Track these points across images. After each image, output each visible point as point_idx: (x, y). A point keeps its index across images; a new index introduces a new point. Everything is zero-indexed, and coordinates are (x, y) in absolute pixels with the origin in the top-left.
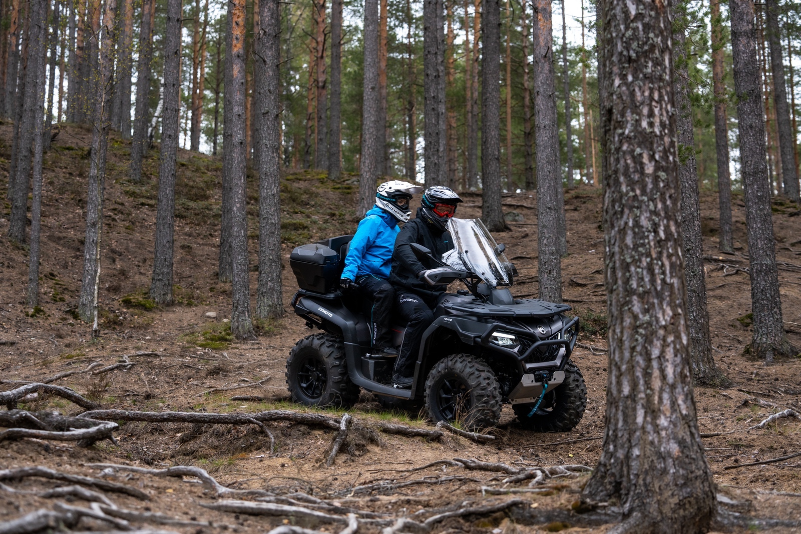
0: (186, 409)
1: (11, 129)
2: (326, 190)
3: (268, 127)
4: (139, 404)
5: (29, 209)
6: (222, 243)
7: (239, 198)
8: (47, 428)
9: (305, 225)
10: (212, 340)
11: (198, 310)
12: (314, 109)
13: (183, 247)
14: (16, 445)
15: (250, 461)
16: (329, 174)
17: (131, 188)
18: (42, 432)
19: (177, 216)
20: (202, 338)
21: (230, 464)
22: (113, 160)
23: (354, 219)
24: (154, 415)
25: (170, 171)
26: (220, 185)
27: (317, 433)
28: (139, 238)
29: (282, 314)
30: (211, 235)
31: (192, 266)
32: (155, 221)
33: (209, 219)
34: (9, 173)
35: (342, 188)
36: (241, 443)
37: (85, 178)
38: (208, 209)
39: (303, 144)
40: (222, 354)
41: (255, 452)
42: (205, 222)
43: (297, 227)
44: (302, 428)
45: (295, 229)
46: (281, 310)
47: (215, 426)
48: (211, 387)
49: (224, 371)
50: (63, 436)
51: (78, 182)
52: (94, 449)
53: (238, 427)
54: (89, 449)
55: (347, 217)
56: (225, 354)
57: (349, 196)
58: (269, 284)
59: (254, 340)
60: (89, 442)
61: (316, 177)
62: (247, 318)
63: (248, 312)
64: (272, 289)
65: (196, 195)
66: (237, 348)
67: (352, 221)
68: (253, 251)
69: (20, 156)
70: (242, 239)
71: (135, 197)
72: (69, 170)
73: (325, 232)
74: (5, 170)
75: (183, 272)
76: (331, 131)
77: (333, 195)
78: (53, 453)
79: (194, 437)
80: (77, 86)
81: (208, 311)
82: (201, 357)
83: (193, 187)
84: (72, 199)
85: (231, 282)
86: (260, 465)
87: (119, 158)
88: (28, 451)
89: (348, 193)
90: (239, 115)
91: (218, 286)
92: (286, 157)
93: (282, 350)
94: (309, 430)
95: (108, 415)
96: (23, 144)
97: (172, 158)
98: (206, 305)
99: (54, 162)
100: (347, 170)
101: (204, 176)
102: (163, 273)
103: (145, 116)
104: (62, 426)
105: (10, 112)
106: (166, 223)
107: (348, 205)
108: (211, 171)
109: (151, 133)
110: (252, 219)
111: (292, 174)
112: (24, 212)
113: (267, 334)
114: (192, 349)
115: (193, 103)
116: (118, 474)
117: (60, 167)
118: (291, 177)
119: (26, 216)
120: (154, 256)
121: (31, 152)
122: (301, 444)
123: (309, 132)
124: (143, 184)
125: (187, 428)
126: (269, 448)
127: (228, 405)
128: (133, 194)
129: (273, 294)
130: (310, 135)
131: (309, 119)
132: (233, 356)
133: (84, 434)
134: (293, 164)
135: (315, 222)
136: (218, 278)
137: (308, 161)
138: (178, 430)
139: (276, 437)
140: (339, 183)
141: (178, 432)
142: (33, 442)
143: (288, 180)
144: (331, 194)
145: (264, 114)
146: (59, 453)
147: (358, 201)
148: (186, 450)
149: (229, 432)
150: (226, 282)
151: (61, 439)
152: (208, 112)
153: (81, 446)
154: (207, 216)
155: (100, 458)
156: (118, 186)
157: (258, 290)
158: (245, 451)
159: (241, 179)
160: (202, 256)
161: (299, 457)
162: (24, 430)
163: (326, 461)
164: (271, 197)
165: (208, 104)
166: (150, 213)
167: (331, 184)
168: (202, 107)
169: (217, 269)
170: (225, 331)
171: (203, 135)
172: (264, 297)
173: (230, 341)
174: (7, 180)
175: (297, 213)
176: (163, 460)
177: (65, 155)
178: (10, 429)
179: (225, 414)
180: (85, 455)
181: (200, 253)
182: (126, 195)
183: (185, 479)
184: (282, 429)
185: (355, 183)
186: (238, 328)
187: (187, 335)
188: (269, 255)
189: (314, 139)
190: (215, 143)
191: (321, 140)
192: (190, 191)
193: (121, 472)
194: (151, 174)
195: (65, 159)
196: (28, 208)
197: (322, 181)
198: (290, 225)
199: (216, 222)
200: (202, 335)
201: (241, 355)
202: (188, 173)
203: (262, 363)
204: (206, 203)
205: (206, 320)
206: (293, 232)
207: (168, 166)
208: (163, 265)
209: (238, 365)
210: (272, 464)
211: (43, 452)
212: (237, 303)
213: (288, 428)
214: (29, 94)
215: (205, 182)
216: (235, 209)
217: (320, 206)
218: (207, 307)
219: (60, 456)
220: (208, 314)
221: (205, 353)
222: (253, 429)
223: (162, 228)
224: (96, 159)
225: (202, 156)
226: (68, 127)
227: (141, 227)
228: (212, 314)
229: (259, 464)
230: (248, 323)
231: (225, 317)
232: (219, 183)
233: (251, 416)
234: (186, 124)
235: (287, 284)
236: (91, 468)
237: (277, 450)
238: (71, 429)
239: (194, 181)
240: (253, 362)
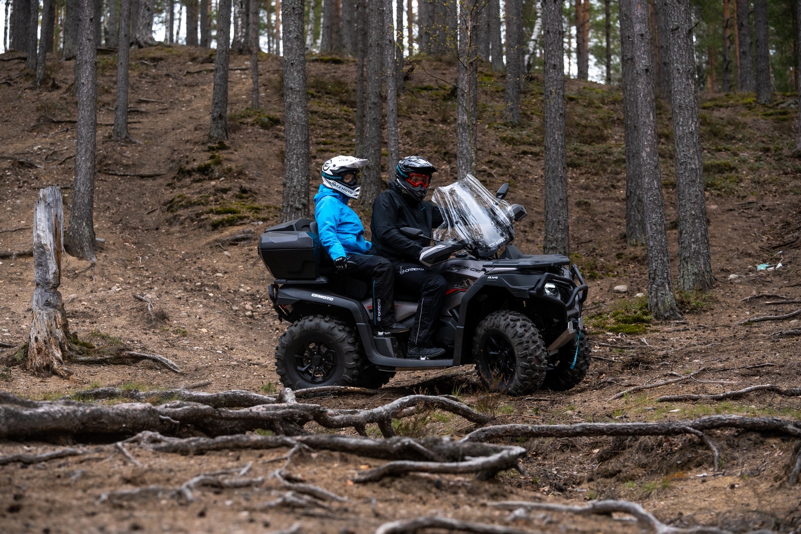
0: (601, 418)
1: (353, 68)
2: (755, 118)
3: (680, 47)
4: (542, 413)
5: (383, 169)
6: (628, 197)
7: (648, 141)
8: (436, 458)
9: (732, 165)
10: (625, 322)
11: (604, 283)
12: (732, 13)
13: (579, 204)
14: (400, 482)
15: (689, 482)
16: (758, 97)
17: (509, 133)
18: (432, 465)
19: (569, 165)
20: (612, 320)
21: (664, 488)
22: (483, 99)
23: (794, 153)
24: (564, 429)
25: (557, 111)
26: (620, 122)
27: (773, 441)
28: (524, 197)
29: (712, 283)
30: (613, 186)
31: (592, 228)
32: (541, 173)
33: (609, 166)
34: (355, 124)
35: (776, 114)
36: (676, 459)
37: (449, 124)
38: (606, 153)
39: (721, 59)
40: (639, 340)
41: (694, 470)
42: (605, 170)
43: (721, 169)
44: (753, 437)
45: (719, 173)
46: (710, 279)
47: (642, 439)
48: (630, 385)
49: (644, 362)
50: (457, 468)
51: (442, 130)
52: (498, 482)
53: (671, 439)
54: (490, 482)
55: (786, 152)
56: (644, 340)
57: (786, 123)
58: (693, 246)
59: (679, 319)
60: (490, 473)
61: (741, 102)
62: (668, 292)
63: (669, 284)
64: (697, 253)
65: (590, 136)
66: (658, 331)
67: (791, 157)
68: (668, 204)
69: (369, 103)
70: (656, 192)
71: (514, 144)
72: (429, 116)
73: (758, 173)
74: (350, 121)
75: (582, 235)
76: (757, 41)
77: (765, 124)
78: (446, 490)
79: (616, 454)
80: (430, 8)
81: (616, 284)
82: (613, 345)
83: (586, 127)
84: (436, 152)
85: (643, 245)
86: (702, 487)
87: (491, 96)
88: (414, 489)
89: (784, 120)
90: (642, 35)
91: (627, 252)
92: (700, 77)
93: (715, 330)
94: (761, 439)
95: (507, 431)
96: (371, 88)
97: (559, 94)
98: (614, 276)
99: (409, 107)
100: (779, 88)
101: (599, 111)
102: (556, 240)
103: (519, 39)
104: (456, 455)
105: (349, 47)
106: (557, 176)
107: (785, 136)
108: (607, 104)
109: (529, 62)
110: (663, 163)
111: (710, 100)
112: (378, 173)
113: (695, 311)
114: (601, 336)
115: (577, 17)
116: (532, 516)
117: (418, 113)
118: (708, 104)
119: (380, 178)
120: (543, 218)
121: (384, 99)
122: (754, 457)
123: (728, 44)
124: (522, 126)
125: (606, 442)
126: (712, 464)
127: (654, 409)
128: (511, 141)
129: (698, 259)
130: (729, 48)
131: (726, 27)
132: (654, 341)
133: (483, 464)
134: (709, 85)
135: (744, 161)
136: (626, 242)
137: (728, 81)
138: (595, 445)
139: (721, 449)
140: (771, 108)
141: (595, 448)
142: (421, 478)
143: (705, 108)
144: (762, 123)
145: (673, 30)
146: (454, 489)
147: (797, 129)
148: (607, 470)
149: (660, 445)
150: (637, 245)
151: (455, 472)
152: (597, 26)
153: (481, 479)
154: (606, 163)
155: (504, 493)
156: (492, 132)
157: (679, 255)
158: (682, 469)
159: (649, 116)
160: (604, 214)
161: (752, 474)
162: (408, 463)
163: (788, 479)
164: (689, 135)
165: (595, 17)
166: (535, 164)
167: (762, 110)
168: (588, 21)
169: (624, 229)
170: (640, 309)
171: (591, 57)
172: (687, 263)
173: (648, 322)
174: (353, 133)
175: (720, 150)
176: (579, 484)
177: (423, 97)
178: (392, 463)
179: (652, 423)
180: (486, 491)
181: (601, 210)
182: (503, 143)
183: (616, 516)
184: (727, 439)
185: (792, 106)
186: (657, 305)
187: (593, 317)
188: (690, 210)
189: (735, 52)
190: (608, 67)
191: (744, 53)
192: (583, 132)
193: (534, 511)
194: (532, 114)
195: (423, 102)
196: (382, 167)
197: (749, 107)
198: (713, 166)
199: (619, 170)
200: (612, 317)
201: (664, 340)
202: (579, 110)
203: (691, 349)
204: (604, 146)
205: (615, 296)
206: (717, 176)
207: (555, 103)
208: (556, 230)
209: (661, 353)
210: (718, 485)
211: (434, 490)
212: (655, 273)
213: (735, 436)
214: (374, 25)
215: (601, 119)
216: (644, 154)
217: (750, 139)
218: (615, 279)
219: (455, 493)
220: (617, 288)
221: (618, 339)
222: (690, 440)
223: (552, 183)
224: (464, 102)
225: (595, 86)
226: (424, 61)
227: (525, 181)
228: (622, 288)
229: (701, 485)
230: (669, 298)
231: (639, 291)
232: (618, 119)
233: (687, 424)
234: (569, 43)
235: (714, 243)
236: (496, 508)
237: (724, 466)
238: (467, 458)
239: (587, 119)
240: (680, 348)
